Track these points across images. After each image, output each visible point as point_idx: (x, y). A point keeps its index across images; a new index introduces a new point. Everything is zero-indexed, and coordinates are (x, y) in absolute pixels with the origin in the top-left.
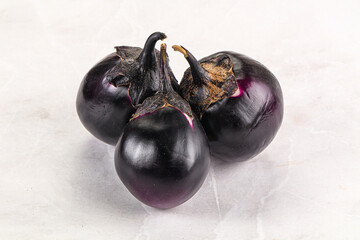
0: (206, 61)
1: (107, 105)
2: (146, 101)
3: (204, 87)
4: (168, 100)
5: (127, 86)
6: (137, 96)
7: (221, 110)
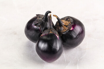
0: (63, 19)
1: (34, 32)
2: (45, 31)
3: (62, 27)
4: (52, 31)
5: (40, 26)
6: (42, 29)
7: (67, 34)
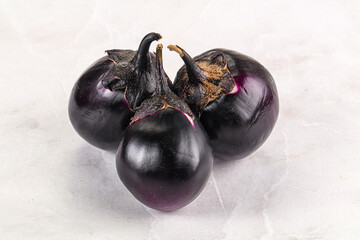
0: (200, 59)
1: (103, 111)
2: (144, 104)
3: (201, 86)
4: (167, 101)
5: (123, 90)
6: (134, 99)
7: (220, 108)
